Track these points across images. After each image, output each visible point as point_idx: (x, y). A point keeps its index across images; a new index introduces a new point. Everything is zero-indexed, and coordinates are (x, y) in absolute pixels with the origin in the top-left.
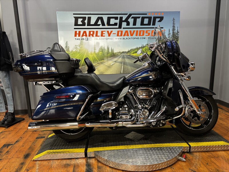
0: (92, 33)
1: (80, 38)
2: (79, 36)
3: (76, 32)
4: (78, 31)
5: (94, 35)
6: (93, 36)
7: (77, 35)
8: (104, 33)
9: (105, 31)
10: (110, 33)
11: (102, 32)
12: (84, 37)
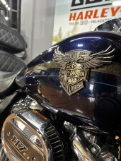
0: (89, 14)
1: (74, 22)
2: (74, 19)
3: (71, 14)
4: (73, 12)
5: (92, 16)
6: (90, 18)
7: (72, 18)
8: (106, 11)
9: (108, 9)
10: (115, 10)
11: (104, 10)
12: (79, 20)
